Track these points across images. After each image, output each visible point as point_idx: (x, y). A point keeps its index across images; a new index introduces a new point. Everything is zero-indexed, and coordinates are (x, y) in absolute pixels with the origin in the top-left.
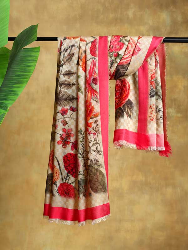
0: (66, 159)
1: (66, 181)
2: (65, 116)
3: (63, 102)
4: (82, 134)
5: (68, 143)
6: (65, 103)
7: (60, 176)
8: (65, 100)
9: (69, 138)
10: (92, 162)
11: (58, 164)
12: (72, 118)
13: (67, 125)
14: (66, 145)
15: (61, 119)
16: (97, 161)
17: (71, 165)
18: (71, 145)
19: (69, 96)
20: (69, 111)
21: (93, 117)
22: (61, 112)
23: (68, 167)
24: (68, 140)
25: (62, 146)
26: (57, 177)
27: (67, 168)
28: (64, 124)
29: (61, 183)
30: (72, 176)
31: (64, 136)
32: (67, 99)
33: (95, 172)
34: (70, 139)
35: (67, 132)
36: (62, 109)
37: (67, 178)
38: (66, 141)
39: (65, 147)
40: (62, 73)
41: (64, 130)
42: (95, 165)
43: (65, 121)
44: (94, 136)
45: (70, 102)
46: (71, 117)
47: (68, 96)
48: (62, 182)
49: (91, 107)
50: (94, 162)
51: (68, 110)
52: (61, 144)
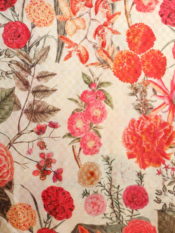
0: (45, 195)
1: (46, 225)
2: (42, 136)
3: (39, 116)
4: (108, 163)
5: (49, 172)
6: (42, 117)
7: (37, 219)
8: (41, 114)
9: (49, 166)
10: (166, 207)
11: (34, 203)
12: (52, 138)
13: (45, 148)
14: (46, 176)
15: (37, 141)
16: (172, 206)
17: (53, 203)
18: (52, 174)
19: (48, 107)
20: (48, 127)
21: (173, 146)
22: (37, 130)
23: (49, 206)
24: (48, 169)
25: (40, 177)
26: (33, 220)
27: (48, 208)
28: (42, 147)
29: (39, 230)
30: (55, 218)
31: (42, 164)
32: (45, 111)
33: (169, 220)
34: (51, 166)
35: (46, 158)
36: (37, 126)
37: (48, 222)
38: (44, 170)
39: (43, 179)
40: (35, 76)
41: (42, 155)
42: (169, 211)
43: (43, 143)
44: (172, 171)
45: (49, 115)
46: (51, 136)
47: (46, 107)
48: (40, 228)
49: (171, 132)
50: (168, 207)
51: (46, 126)
52: (38, 175)
